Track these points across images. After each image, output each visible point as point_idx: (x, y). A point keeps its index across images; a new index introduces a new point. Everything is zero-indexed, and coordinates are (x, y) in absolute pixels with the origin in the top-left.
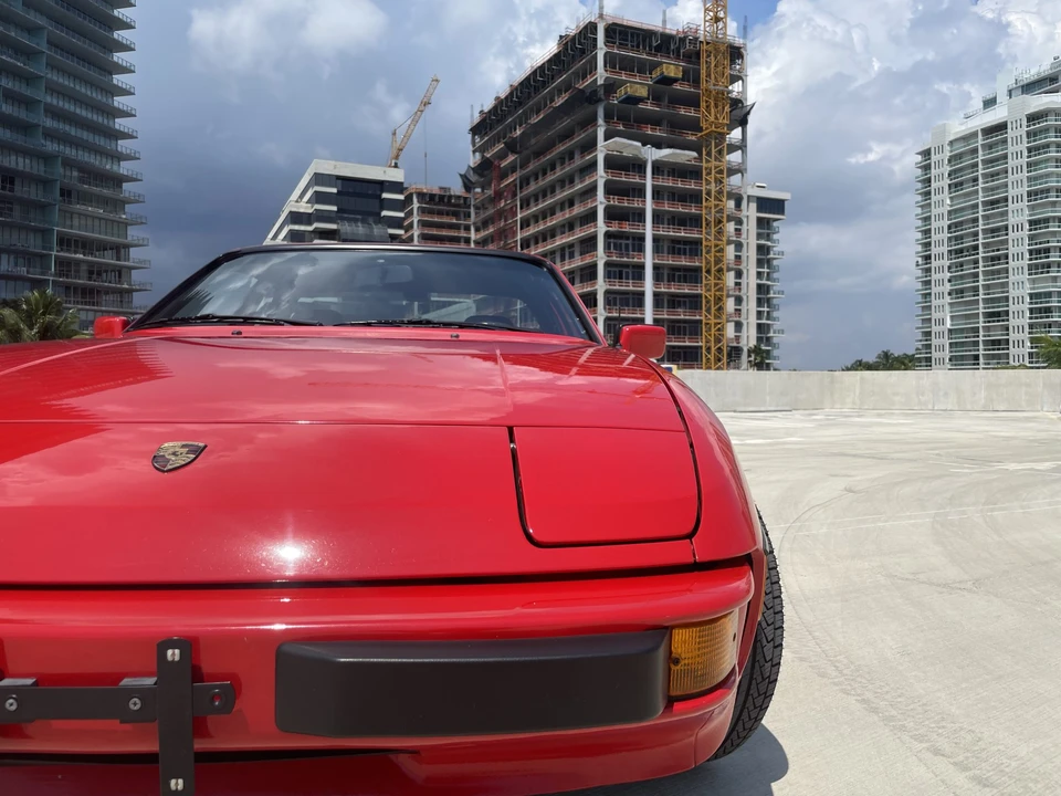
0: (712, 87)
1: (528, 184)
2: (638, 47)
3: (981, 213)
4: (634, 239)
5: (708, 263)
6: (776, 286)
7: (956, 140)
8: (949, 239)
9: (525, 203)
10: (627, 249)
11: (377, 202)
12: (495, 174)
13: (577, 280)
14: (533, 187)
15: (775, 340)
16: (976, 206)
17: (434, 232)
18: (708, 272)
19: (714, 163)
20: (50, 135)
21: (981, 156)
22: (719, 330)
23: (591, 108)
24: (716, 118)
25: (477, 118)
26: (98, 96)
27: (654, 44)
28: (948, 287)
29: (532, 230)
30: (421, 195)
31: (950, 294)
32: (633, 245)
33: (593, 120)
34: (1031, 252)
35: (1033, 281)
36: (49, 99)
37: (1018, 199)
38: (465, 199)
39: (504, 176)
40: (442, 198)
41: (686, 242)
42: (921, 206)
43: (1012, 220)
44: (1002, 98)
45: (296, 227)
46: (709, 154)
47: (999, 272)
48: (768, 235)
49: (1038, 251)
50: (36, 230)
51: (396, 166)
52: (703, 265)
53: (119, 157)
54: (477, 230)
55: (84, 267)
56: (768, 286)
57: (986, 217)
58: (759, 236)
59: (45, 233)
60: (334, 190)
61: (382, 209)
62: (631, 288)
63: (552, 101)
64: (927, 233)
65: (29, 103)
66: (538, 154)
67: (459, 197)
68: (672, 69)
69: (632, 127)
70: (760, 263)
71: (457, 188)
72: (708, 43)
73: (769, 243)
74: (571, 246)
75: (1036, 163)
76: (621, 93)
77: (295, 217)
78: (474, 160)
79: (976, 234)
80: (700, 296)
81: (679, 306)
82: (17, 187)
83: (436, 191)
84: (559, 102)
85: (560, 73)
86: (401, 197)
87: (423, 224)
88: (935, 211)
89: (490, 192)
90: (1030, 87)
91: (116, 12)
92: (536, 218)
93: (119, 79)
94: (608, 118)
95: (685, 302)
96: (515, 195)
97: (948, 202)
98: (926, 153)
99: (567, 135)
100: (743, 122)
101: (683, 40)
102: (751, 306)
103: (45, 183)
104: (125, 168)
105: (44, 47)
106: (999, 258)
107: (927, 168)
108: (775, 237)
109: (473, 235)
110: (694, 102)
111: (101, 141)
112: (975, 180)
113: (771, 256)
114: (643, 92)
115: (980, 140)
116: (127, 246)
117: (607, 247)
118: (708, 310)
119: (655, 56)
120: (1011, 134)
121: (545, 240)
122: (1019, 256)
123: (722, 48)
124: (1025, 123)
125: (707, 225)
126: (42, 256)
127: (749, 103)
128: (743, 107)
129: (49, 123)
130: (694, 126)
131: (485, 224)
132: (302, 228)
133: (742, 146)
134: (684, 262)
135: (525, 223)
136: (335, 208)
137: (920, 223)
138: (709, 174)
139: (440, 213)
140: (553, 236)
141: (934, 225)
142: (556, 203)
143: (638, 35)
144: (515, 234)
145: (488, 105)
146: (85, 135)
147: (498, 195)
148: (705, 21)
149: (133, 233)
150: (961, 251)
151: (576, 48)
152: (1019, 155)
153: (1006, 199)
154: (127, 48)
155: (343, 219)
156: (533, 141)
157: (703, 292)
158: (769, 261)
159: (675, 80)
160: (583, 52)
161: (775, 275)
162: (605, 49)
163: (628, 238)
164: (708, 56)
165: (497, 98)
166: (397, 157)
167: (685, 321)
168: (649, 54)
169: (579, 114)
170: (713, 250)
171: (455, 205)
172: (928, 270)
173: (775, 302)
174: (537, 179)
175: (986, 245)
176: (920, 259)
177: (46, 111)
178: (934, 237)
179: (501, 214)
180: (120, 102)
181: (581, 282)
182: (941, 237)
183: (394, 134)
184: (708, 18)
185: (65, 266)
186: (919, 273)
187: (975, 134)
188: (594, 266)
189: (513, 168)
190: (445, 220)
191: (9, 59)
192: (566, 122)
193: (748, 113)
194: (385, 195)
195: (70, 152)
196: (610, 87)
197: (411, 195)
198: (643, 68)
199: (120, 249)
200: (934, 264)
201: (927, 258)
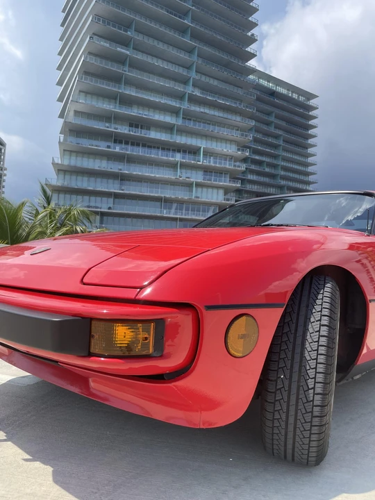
20: (283, 178)
36: (282, 163)
65: (275, 166)
91: (310, 123)
105: (281, 143)
111: (302, 177)
129: (283, 173)
154: (314, 136)
177: (282, 168)
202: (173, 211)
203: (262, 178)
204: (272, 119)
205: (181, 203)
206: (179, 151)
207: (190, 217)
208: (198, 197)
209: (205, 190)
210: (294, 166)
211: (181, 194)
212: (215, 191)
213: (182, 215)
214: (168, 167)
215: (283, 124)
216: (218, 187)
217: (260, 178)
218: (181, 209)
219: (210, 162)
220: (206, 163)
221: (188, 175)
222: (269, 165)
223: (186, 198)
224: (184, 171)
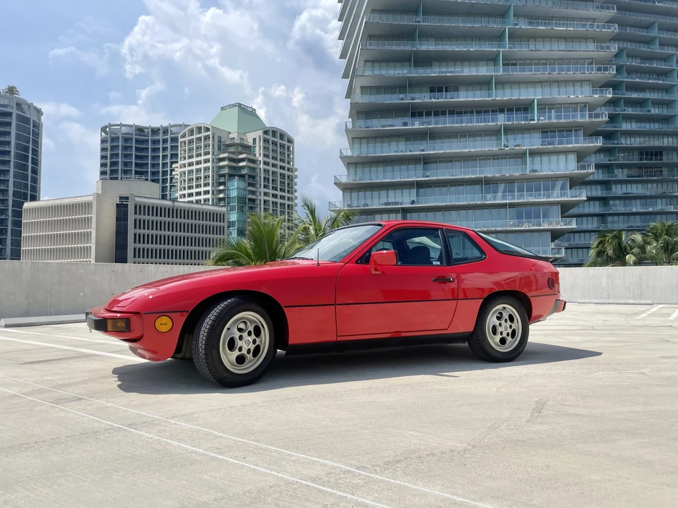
65: (669, 104)
82: (665, 157)
202: (500, 194)
203: (647, 125)
204: (655, 33)
205: (510, 181)
206: (502, 111)
207: (525, 200)
208: (536, 171)
209: (545, 158)
211: (510, 170)
212: (562, 157)
213: (514, 199)
214: (489, 135)
216: (566, 152)
217: (643, 125)
218: (512, 191)
219: (550, 118)
220: (544, 120)
221: (518, 142)
222: (656, 103)
223: (517, 174)
224: (511, 137)
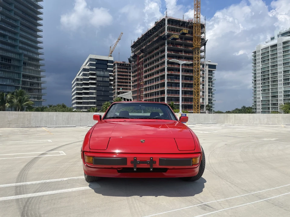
0: (196, 35)
1: (146, 61)
2: (176, 25)
3: (270, 69)
4: (175, 76)
5: (195, 82)
6: (214, 88)
7: (263, 49)
8: (261, 76)
9: (146, 66)
10: (173, 79)
11: (106, 65)
12: (138, 58)
13: (160, 87)
14: (148, 62)
15: (213, 103)
16: (269, 67)
17: (121, 73)
18: (195, 85)
19: (196, 56)
20: (21, 48)
21: (270, 53)
22: (198, 100)
23: (164, 41)
24: (197, 44)
25: (133, 44)
26: (33, 38)
27: (181, 24)
28: (261, 89)
29: (148, 73)
30: (118, 64)
31: (261, 91)
32: (175, 77)
33: (164, 44)
34: (284, 79)
35: (285, 87)
36: (20, 39)
37: (280, 65)
38: (129, 65)
39: (140, 59)
40: (123, 64)
41: (189, 77)
42: (254, 67)
43: (279, 71)
44: (276, 37)
45: (85, 72)
46: (195, 53)
47: (275, 85)
48: (211, 74)
49: (286, 79)
50: (16, 73)
51: (111, 56)
52: (194, 83)
53: (38, 54)
54: (133, 73)
55: (29, 83)
56: (211, 88)
57: (271, 70)
58: (209, 75)
59: (19, 74)
60: (95, 63)
61: (108, 67)
62: (174, 89)
63: (153, 39)
64: (255, 74)
65: (15, 40)
66: (149, 53)
67: (128, 64)
68: (185, 31)
69: (174, 46)
70: (209, 82)
71: (127, 62)
72: (195, 24)
73: (212, 77)
74: (158, 78)
75: (285, 55)
76: (172, 37)
77: (84, 70)
78: (132, 55)
79: (269, 74)
80: (193, 91)
81: (187, 94)
82: (12, 62)
83: (122, 62)
84: (155, 39)
85: (155, 32)
86: (113, 64)
87: (118, 71)
88: (257, 68)
89: (136, 63)
90: (283, 34)
91: (38, 16)
92: (149, 70)
93: (39, 33)
94: (168, 44)
95: (189, 93)
96: (143, 64)
97: (261, 65)
98: (255, 52)
99: (157, 48)
100: (205, 45)
101: (188, 23)
102: (207, 94)
103: (19, 61)
104: (40, 57)
105: (19, 25)
106: (275, 81)
107: (255, 56)
108: (213, 75)
109: (132, 74)
110: (191, 39)
111: (34, 50)
112: (268, 60)
113: (212, 80)
114: (178, 37)
115: (270, 49)
116: (40, 77)
117: (168, 78)
118: (195, 95)
119: (181, 27)
120: (278, 47)
121: (151, 76)
122: (281, 80)
123: (199, 25)
124: (282, 44)
125: (195, 72)
126: (18, 80)
127: (206, 39)
128: (204, 41)
129: (20, 45)
130: (191, 46)
131: (135, 71)
132: (86, 73)
133: (204, 51)
134: (188, 82)
135: (146, 72)
136: (95, 67)
137: (253, 71)
138: (195, 58)
139: (123, 69)
140: (153, 75)
141: (257, 72)
142: (154, 67)
143: (176, 22)
144: (143, 74)
145: (136, 40)
146: (30, 48)
147: (138, 64)
148: (194, 18)
149: (42, 74)
150: (265, 79)
151: (160, 25)
152: (280, 53)
153: (277, 65)
154: (41, 25)
155: (97, 70)
156: (148, 50)
157: (194, 90)
158: (212, 82)
159: (186, 34)
160: (161, 26)
161: (213, 85)
162: (167, 26)
163: (173, 76)
164: (195, 27)
165: (138, 38)
166: (111, 53)
167: (189, 98)
168: (179, 27)
169: (161, 43)
170: (196, 79)
171: (126, 66)
172: (256, 84)
173: (213, 92)
174: (149, 60)
175: (271, 77)
176: (253, 81)
177: (20, 42)
178: (257, 75)
179: (139, 69)
180: (39, 39)
181: (161, 87)
182: (259, 75)
183: (111, 47)
184: (195, 17)
185: (24, 83)
186: (253, 85)
187: (268, 47)
188: (164, 83)
189: (142, 57)
190: (124, 70)
191: (10, 28)
192: (157, 45)
193: (206, 42)
194: (108, 64)
195: (26, 53)
196: (169, 36)
197: (115, 64)
198: (177, 30)
199: (38, 78)
200: (257, 82)
201: (255, 81)
203: (6, 46)
210: (28, 42)
215: (20, 13)
222: (10, 38)
